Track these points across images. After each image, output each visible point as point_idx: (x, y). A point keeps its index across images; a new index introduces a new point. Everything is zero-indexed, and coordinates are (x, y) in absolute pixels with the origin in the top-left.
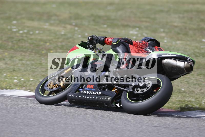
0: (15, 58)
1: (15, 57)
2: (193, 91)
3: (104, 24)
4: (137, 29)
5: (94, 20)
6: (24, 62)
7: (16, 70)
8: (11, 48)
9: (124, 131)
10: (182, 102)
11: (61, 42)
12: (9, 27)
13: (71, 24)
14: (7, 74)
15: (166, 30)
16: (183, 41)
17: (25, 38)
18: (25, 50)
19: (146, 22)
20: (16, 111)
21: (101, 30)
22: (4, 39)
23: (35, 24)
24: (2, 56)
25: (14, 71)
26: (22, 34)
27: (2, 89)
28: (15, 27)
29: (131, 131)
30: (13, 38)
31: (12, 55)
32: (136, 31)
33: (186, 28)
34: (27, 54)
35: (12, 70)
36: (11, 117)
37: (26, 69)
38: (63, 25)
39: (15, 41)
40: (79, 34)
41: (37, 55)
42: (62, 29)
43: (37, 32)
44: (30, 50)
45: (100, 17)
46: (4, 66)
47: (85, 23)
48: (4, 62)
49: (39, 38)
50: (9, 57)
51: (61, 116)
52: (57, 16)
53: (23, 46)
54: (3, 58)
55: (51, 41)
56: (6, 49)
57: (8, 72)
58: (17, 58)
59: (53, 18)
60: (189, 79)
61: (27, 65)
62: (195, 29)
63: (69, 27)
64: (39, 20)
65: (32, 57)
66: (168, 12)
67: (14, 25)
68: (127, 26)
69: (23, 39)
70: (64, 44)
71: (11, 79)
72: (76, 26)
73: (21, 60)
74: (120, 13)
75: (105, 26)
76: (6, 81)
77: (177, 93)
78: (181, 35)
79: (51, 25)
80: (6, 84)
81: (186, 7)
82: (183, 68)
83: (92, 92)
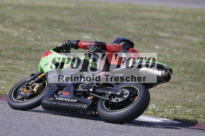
3: (58, 28)
4: (91, 34)
5: (48, 24)
9: (69, 132)
11: (13, 44)
13: (24, 27)
21: (55, 33)
29: (76, 133)
32: (90, 36)
33: (139, 35)
40: (32, 37)
42: (15, 31)
45: (54, 21)
47: (39, 26)
52: (12, 18)
55: (3, 43)
59: (8, 20)
63: (22, 29)
66: (123, 18)
70: (16, 45)
72: (30, 28)
74: (75, 18)
75: (59, 30)
79: (5, 27)
81: (142, 14)
82: (160, 77)
83: (67, 99)
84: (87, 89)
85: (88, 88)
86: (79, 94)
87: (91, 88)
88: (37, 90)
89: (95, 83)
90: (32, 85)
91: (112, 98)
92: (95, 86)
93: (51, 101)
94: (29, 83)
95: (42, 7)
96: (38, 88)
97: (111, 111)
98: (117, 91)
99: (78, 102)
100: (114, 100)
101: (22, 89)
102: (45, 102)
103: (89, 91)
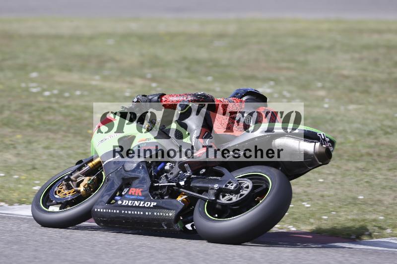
0: (35, 145)
1: (35, 142)
2: (380, 201)
3: (207, 75)
4: (272, 83)
5: (188, 69)
6: (53, 151)
7: (37, 167)
8: (28, 125)
10: (359, 221)
12: (23, 85)
13: (143, 77)
14: (20, 175)
15: (328, 85)
16: (361, 104)
17: (55, 106)
18: (55, 128)
19: (289, 69)
20: (38, 246)
22: (14, 107)
23: (74, 77)
24: (11, 141)
25: (34, 168)
26: (49, 97)
27: (11, 204)
28: (34, 85)
30: (31, 105)
31: (28, 138)
32: (271, 87)
33: (365, 80)
34: (59, 136)
35: (30, 167)
36: (28, 258)
37: (56, 165)
38: (128, 79)
39: (36, 110)
41: (79, 138)
42: (125, 86)
43: (78, 93)
44: (64, 128)
45: (199, 62)
46: (15, 160)
47: (171, 73)
48: (15, 152)
49: (82, 104)
50: (24, 143)
51: (124, 254)
52: (116, 61)
53: (50, 121)
54: (12, 144)
56: (18, 128)
57: (24, 171)
58: (39, 144)
59: (109, 65)
60: (373, 179)
61: (60, 157)
62: (383, 82)
63: (139, 82)
64: (82, 69)
65: (69, 141)
66: (331, 48)
67: (32, 80)
68: (253, 78)
69: (50, 108)
71: (28, 184)
72: (153, 79)
73: (47, 148)
74: (238, 53)
75: (210, 79)
76: (20, 188)
77: (349, 206)
78: (357, 94)
79: (105, 78)
80: (19, 195)
82: (312, 155)
83: (139, 202)
84: (175, 183)
85: (176, 180)
86: (160, 193)
87: (182, 180)
89: (189, 171)
90: (76, 181)
91: (221, 196)
93: (110, 207)
94: (72, 177)
95: (173, 36)
96: (88, 184)
98: (230, 183)
100: (223, 200)
101: (60, 187)
102: (99, 210)
103: (178, 185)
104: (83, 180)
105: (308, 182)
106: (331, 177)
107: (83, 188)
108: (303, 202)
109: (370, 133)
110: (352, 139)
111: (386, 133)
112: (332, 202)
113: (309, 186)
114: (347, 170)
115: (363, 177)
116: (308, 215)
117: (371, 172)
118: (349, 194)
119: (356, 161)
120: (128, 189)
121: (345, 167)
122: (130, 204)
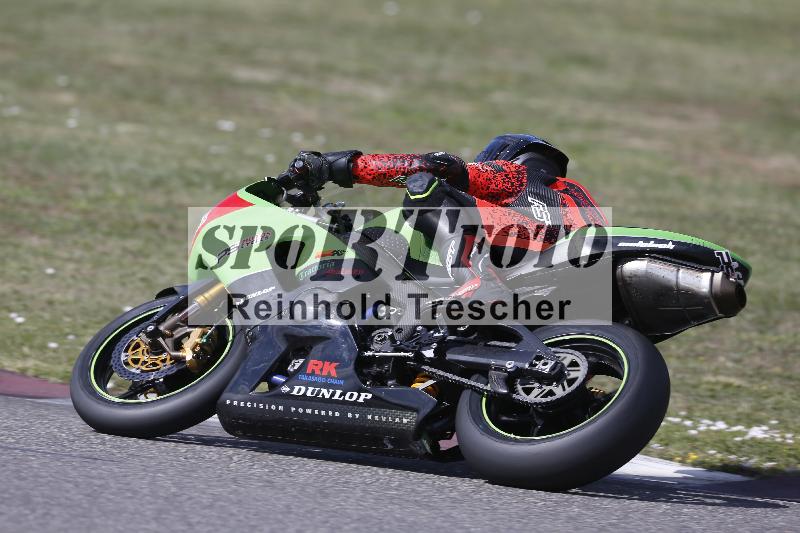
15: (80, 82)
83: (331, 391)
84: (412, 352)
85: (414, 347)
86: (378, 372)
87: (428, 346)
88: (197, 356)
89: (442, 327)
90: (173, 336)
92: (444, 337)
93: (260, 398)
94: (162, 328)
96: (202, 345)
97: (518, 437)
98: (539, 358)
99: (376, 403)
102: (235, 403)
103: (419, 358)
104: (188, 335)
105: (24, 273)
106: (71, 266)
107: (191, 352)
108: (11, 311)
109: (157, 183)
110: (119, 191)
111: (189, 184)
112: (68, 315)
113: (25, 280)
114: (105, 254)
115: (136, 268)
116: (19, 340)
117: (153, 260)
118: (104, 301)
119: (123, 236)
120: (301, 361)
121: (100, 248)
122: (309, 394)
